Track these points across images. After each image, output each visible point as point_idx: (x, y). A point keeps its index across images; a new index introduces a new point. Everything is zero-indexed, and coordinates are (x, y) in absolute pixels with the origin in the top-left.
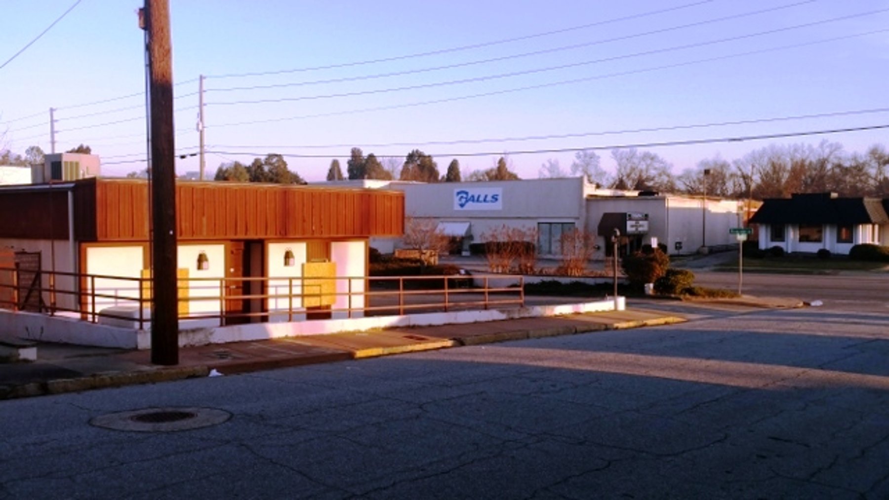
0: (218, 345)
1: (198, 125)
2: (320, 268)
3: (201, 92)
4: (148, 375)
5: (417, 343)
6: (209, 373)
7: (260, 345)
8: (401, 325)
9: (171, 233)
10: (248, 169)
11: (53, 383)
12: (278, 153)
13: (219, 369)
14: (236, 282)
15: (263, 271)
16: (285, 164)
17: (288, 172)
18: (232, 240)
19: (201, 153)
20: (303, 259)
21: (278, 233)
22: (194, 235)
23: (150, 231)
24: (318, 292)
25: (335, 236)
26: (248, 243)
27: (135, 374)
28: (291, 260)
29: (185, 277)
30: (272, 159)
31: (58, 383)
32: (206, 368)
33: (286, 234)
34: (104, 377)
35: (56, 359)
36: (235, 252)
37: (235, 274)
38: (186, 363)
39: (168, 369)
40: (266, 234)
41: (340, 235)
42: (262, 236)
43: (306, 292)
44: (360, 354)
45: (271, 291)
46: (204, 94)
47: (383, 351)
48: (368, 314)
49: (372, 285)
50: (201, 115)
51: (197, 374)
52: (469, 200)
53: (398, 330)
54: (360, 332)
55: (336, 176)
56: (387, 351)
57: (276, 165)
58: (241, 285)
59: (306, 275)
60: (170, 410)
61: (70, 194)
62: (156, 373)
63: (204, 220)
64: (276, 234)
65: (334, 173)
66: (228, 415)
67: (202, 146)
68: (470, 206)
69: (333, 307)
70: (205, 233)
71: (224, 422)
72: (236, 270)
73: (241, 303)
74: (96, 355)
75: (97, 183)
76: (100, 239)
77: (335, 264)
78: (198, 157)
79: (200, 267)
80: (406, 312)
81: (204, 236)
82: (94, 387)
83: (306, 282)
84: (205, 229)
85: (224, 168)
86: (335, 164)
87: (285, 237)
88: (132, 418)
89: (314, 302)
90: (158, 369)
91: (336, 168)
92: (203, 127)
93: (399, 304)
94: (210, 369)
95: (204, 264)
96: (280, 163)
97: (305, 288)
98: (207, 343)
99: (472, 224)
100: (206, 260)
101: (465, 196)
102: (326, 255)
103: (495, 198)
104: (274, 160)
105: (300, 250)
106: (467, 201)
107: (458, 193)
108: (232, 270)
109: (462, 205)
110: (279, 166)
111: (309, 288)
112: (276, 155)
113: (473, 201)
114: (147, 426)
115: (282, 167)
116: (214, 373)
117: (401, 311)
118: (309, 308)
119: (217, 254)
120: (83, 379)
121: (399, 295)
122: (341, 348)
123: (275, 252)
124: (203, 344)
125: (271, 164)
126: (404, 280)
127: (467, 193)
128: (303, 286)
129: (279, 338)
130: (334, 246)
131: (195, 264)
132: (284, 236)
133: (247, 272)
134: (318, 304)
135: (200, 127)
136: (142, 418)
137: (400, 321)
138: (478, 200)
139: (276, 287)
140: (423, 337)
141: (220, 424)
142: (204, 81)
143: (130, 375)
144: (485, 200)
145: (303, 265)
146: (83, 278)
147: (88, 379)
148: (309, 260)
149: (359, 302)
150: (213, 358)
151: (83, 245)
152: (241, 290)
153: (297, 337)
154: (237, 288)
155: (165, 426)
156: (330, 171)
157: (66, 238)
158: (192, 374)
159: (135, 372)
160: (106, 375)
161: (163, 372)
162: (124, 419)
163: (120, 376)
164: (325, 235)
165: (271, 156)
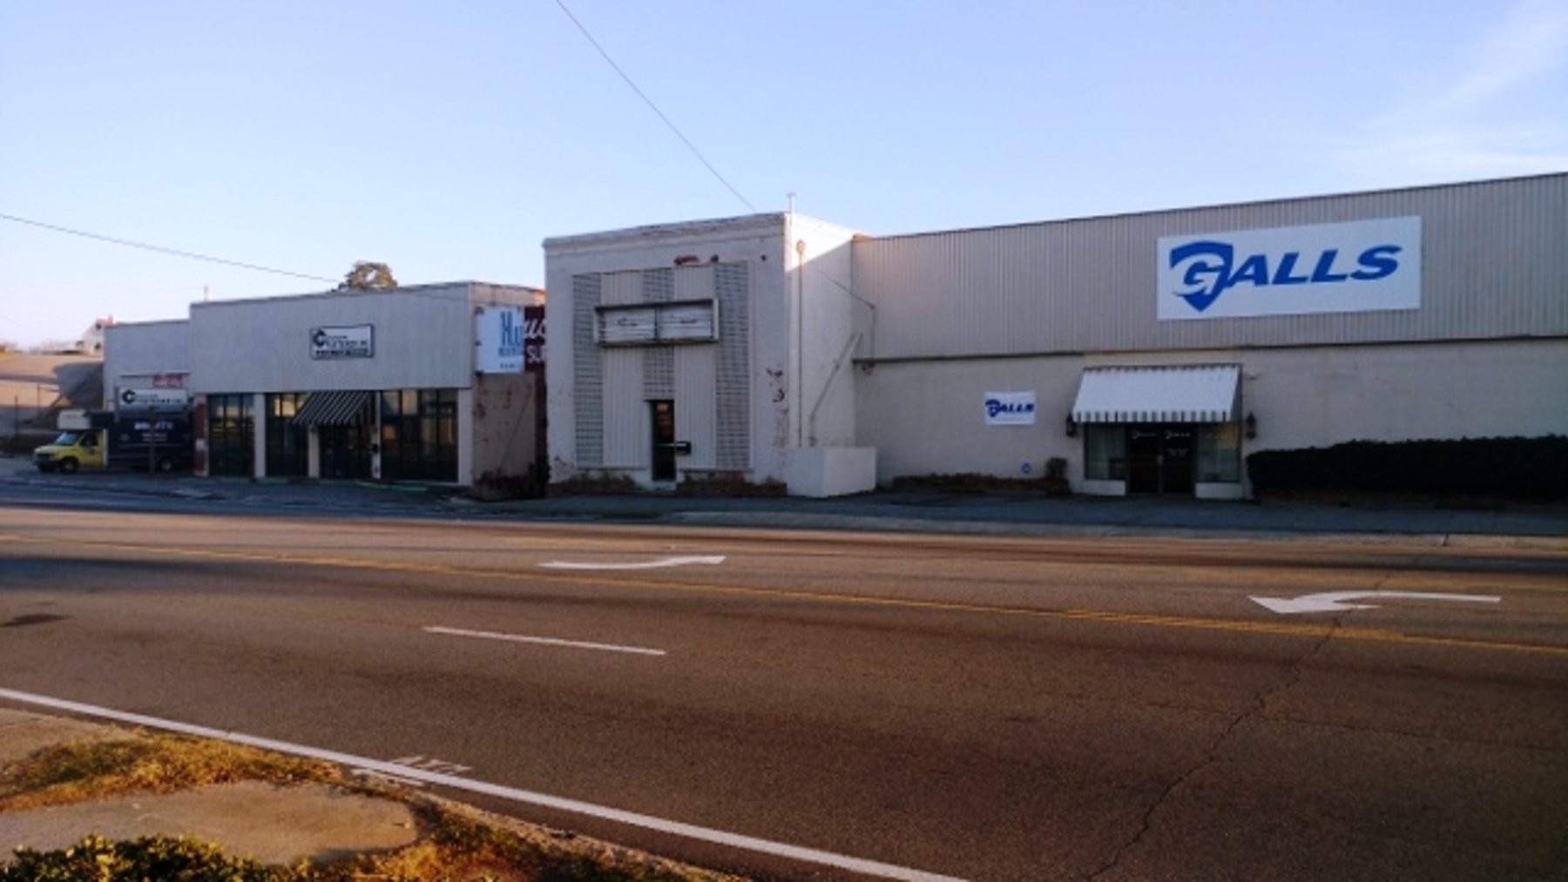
52: (1240, 276)
68: (1241, 301)
99: (1249, 370)
101: (1214, 260)
103: (1379, 263)
106: (1223, 283)
107: (1177, 255)
109: (1200, 301)
113: (1260, 278)
127: (1226, 251)
138: (1283, 277)
144: (1321, 274)
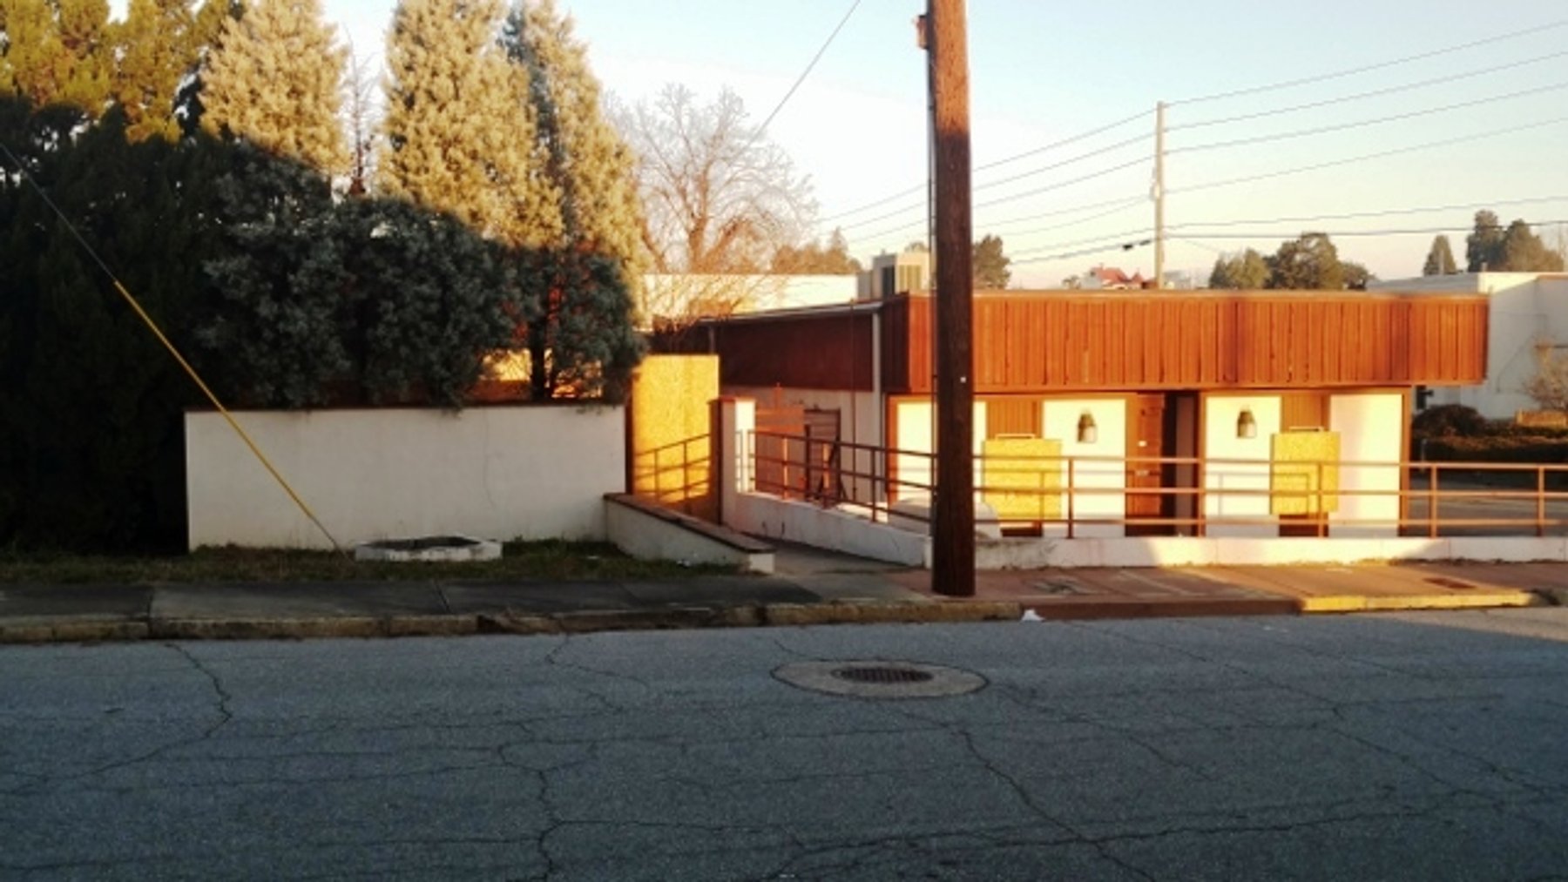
0: (1061, 570)
1: (1152, 190)
2: (1310, 444)
3: (1160, 131)
4: (918, 609)
5: (1444, 593)
6: (1022, 614)
7: (1133, 576)
8: (1430, 556)
9: (963, 380)
10: (1270, 262)
11: (774, 610)
12: (1320, 230)
13: (1041, 609)
14: (1149, 465)
15: (1196, 448)
16: (1332, 249)
17: (1339, 263)
18: (1140, 392)
19: (1158, 239)
20: (1275, 427)
21: (1220, 378)
22: (1068, 383)
23: (933, 377)
24: (1302, 488)
25: (1335, 383)
26: (1172, 397)
27: (898, 606)
28: (1250, 428)
29: (1057, 454)
30: (1308, 242)
31: (782, 609)
32: (1016, 604)
33: (1236, 381)
34: (851, 606)
35: (801, 572)
36: (1148, 411)
37: (1146, 452)
38: (986, 596)
39: (952, 602)
40: (1199, 380)
41: (1344, 383)
42: (1189, 384)
43: (1277, 487)
44: (1313, 604)
45: (1210, 482)
46: (1166, 136)
47: (1366, 603)
48: (1404, 532)
49: (1414, 478)
50: (1158, 173)
51: (1001, 615)
53: (1424, 565)
54: (1339, 565)
55: (1442, 267)
56: (1373, 603)
57: (1317, 251)
58: (1158, 469)
59: (1278, 457)
60: (902, 665)
61: (876, 320)
62: (932, 608)
63: (1086, 356)
64: (1217, 381)
65: (1438, 261)
66: (981, 682)
67: (1159, 227)
69: (1332, 516)
70: (1087, 380)
71: (965, 694)
72: (1149, 444)
73: (1158, 501)
74: (861, 572)
75: (912, 301)
76: (913, 390)
77: (1338, 435)
78: (1152, 247)
79: (1081, 437)
80: (1444, 532)
81: (1086, 382)
82: (832, 621)
83: (1277, 469)
84: (1086, 372)
85: (1227, 261)
86: (1441, 244)
87: (1234, 385)
88: (833, 673)
89: (1294, 506)
90: (937, 601)
91: (1442, 254)
92: (1162, 193)
93: (1430, 517)
94: (1023, 608)
95: (1089, 432)
96: (1325, 248)
97: (1277, 480)
98: (1042, 565)
100: (1092, 425)
102: (1322, 418)
104: (1313, 243)
105: (1267, 409)
108: (1142, 444)
110: (1321, 255)
111: (1285, 479)
112: (1316, 235)
114: (845, 686)
115: (1328, 254)
116: (1030, 615)
117: (1434, 530)
118: (1282, 517)
119: (1112, 416)
120: (818, 606)
121: (1430, 498)
122: (1277, 591)
123: (1219, 412)
124: (1034, 566)
125: (1307, 251)
126: (1440, 471)
128: (1272, 474)
129: (1175, 566)
130: (1337, 403)
131: (1074, 431)
132: (1232, 384)
133: (1169, 448)
134: (1302, 510)
135: (1157, 194)
136: (849, 674)
137: (1429, 549)
139: (1221, 475)
140: (1466, 582)
141: (957, 695)
142: (1165, 111)
143: (889, 606)
145: (1273, 437)
146: (891, 455)
147: (825, 606)
148: (1285, 428)
149: (1388, 510)
150: (1042, 591)
151: (893, 399)
152: (1157, 479)
153: (1210, 567)
154: (1151, 474)
155: (871, 689)
156: (1431, 257)
157: (870, 388)
158: (991, 614)
159: (898, 602)
160: (854, 602)
161: (944, 606)
162: (821, 672)
163: (875, 606)
164: (1317, 383)
165: (1306, 237)
